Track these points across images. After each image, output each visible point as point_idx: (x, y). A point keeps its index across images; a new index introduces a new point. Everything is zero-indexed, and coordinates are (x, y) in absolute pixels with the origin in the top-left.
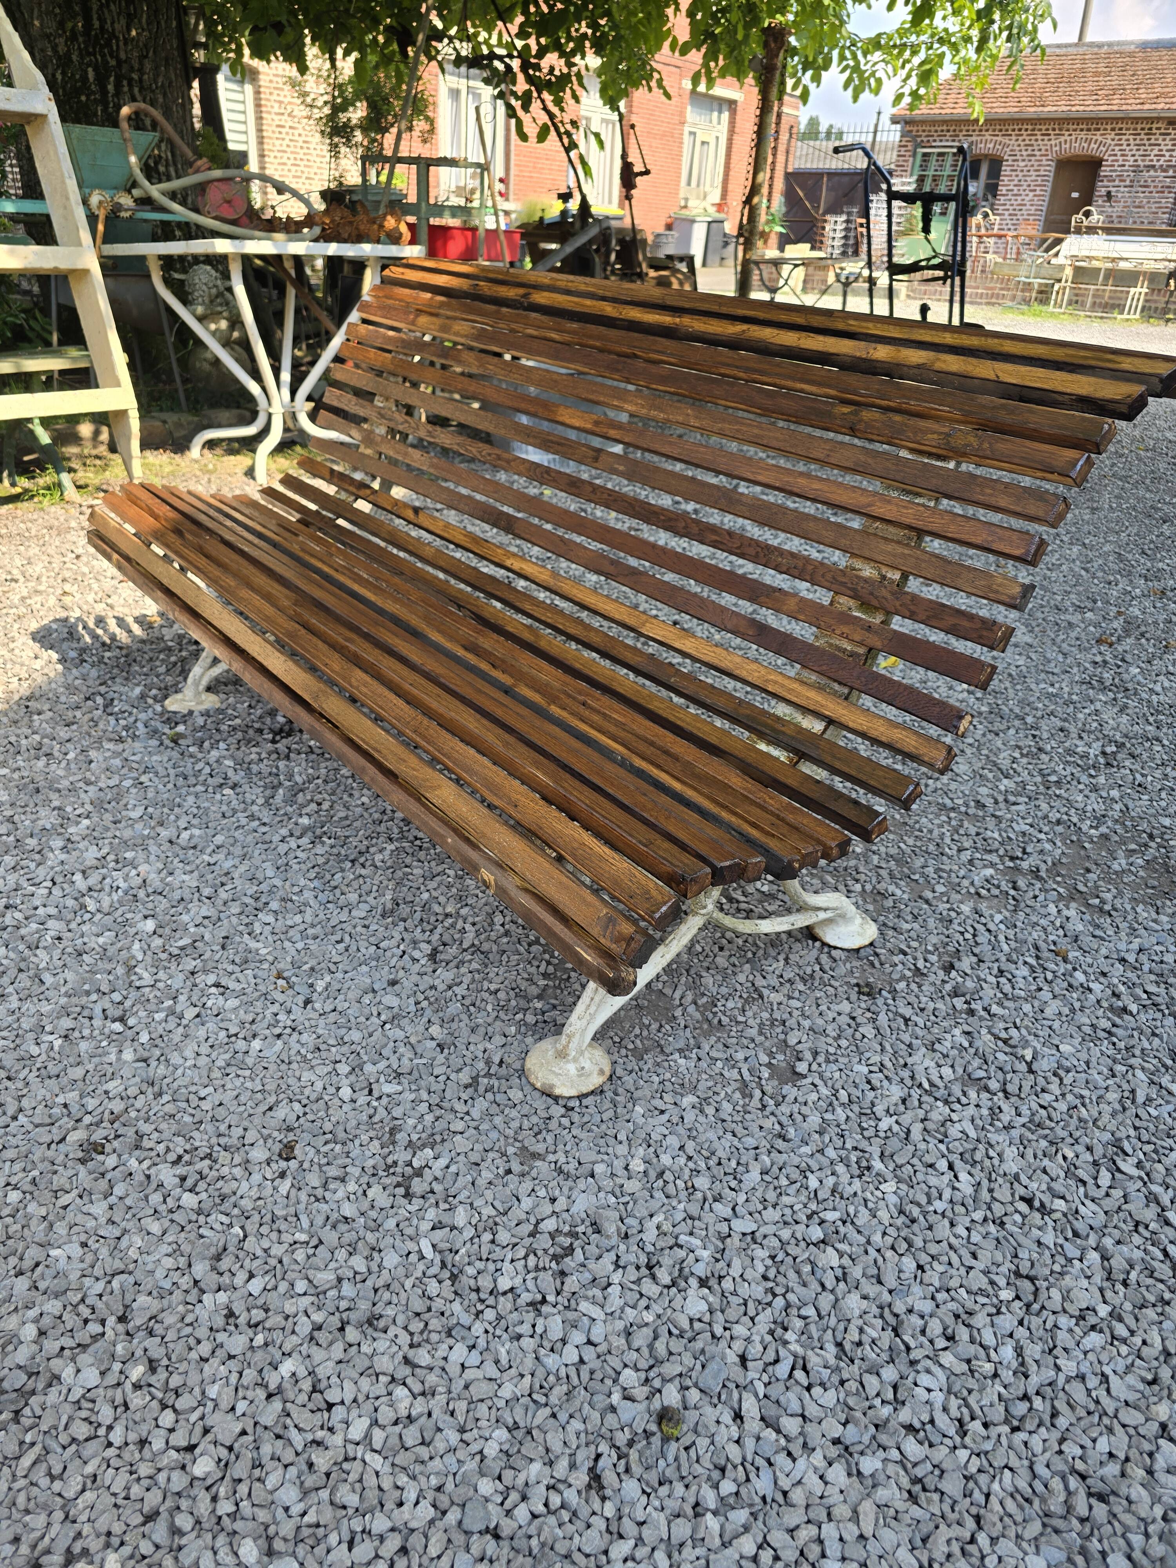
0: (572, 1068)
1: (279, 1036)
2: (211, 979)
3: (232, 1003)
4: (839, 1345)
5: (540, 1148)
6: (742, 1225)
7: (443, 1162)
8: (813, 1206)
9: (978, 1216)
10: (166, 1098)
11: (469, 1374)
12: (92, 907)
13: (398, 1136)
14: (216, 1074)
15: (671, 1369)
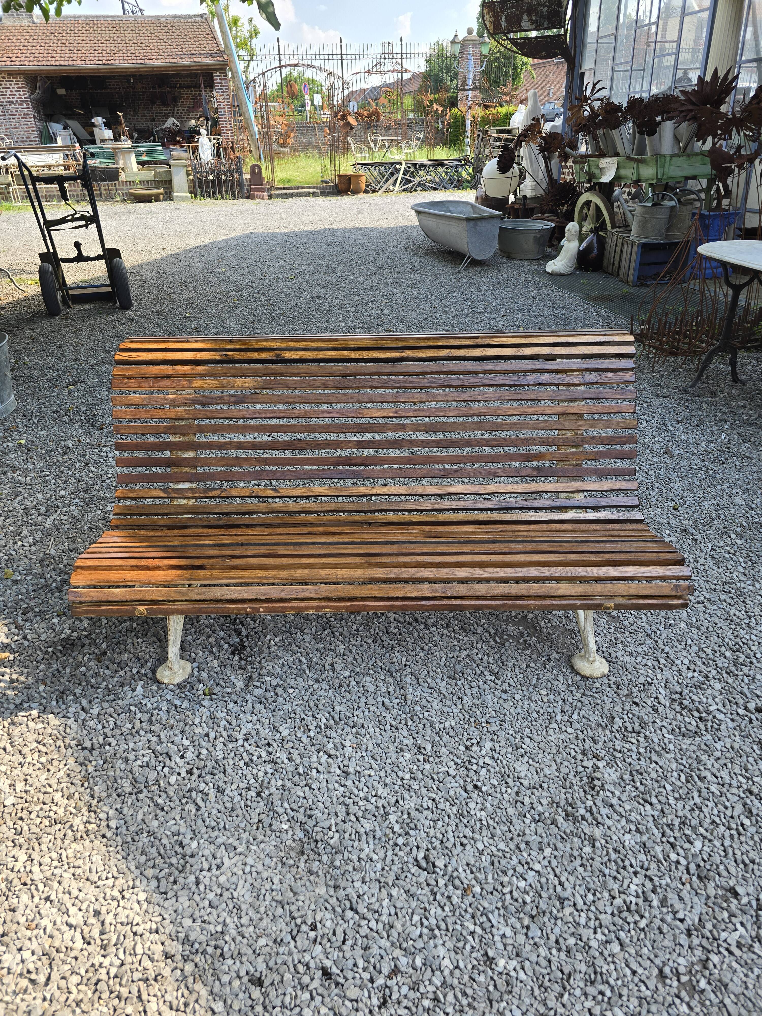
0: (597, 663)
1: (522, 738)
2: (462, 748)
3: (488, 745)
4: (742, 664)
5: (626, 692)
6: (686, 661)
7: (625, 717)
8: (683, 643)
9: (701, 614)
10: (545, 785)
11: (728, 746)
12: (372, 773)
13: (604, 725)
14: (537, 765)
15: (741, 702)
